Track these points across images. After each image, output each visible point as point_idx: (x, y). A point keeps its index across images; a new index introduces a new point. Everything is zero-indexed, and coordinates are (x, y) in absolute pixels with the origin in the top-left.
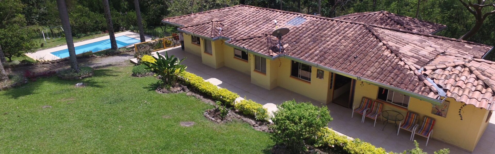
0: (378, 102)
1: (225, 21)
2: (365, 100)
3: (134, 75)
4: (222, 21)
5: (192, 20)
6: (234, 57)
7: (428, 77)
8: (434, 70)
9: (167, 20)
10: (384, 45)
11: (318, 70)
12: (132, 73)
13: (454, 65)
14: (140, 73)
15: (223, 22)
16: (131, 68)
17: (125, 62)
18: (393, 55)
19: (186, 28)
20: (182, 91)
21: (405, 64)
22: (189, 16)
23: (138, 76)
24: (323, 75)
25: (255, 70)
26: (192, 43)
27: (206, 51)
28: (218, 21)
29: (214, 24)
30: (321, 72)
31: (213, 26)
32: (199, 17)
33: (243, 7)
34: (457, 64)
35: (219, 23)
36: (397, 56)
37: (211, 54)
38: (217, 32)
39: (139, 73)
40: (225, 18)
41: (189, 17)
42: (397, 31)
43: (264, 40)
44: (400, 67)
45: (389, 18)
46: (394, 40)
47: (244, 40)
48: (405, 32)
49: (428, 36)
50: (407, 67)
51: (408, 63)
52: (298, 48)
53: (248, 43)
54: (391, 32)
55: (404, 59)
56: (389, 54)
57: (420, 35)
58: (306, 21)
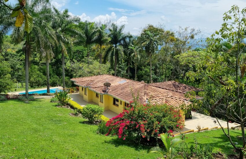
4: (94, 81)
9: (72, 79)
10: (145, 91)
14: (54, 101)
19: (77, 82)
20: (67, 108)
22: (82, 78)
23: (52, 102)
25: (100, 102)
26: (81, 90)
28: (92, 81)
29: (89, 81)
30: (121, 102)
32: (86, 79)
33: (107, 75)
37: (86, 95)
38: (88, 85)
40: (96, 79)
42: (160, 88)
43: (103, 88)
44: (142, 98)
45: (173, 84)
46: (152, 90)
47: (96, 88)
48: (163, 89)
49: (173, 91)
50: (144, 99)
51: (146, 97)
52: (114, 91)
53: (96, 89)
54: (156, 88)
55: (146, 96)
56: (143, 94)
57: (170, 90)
58: (126, 82)
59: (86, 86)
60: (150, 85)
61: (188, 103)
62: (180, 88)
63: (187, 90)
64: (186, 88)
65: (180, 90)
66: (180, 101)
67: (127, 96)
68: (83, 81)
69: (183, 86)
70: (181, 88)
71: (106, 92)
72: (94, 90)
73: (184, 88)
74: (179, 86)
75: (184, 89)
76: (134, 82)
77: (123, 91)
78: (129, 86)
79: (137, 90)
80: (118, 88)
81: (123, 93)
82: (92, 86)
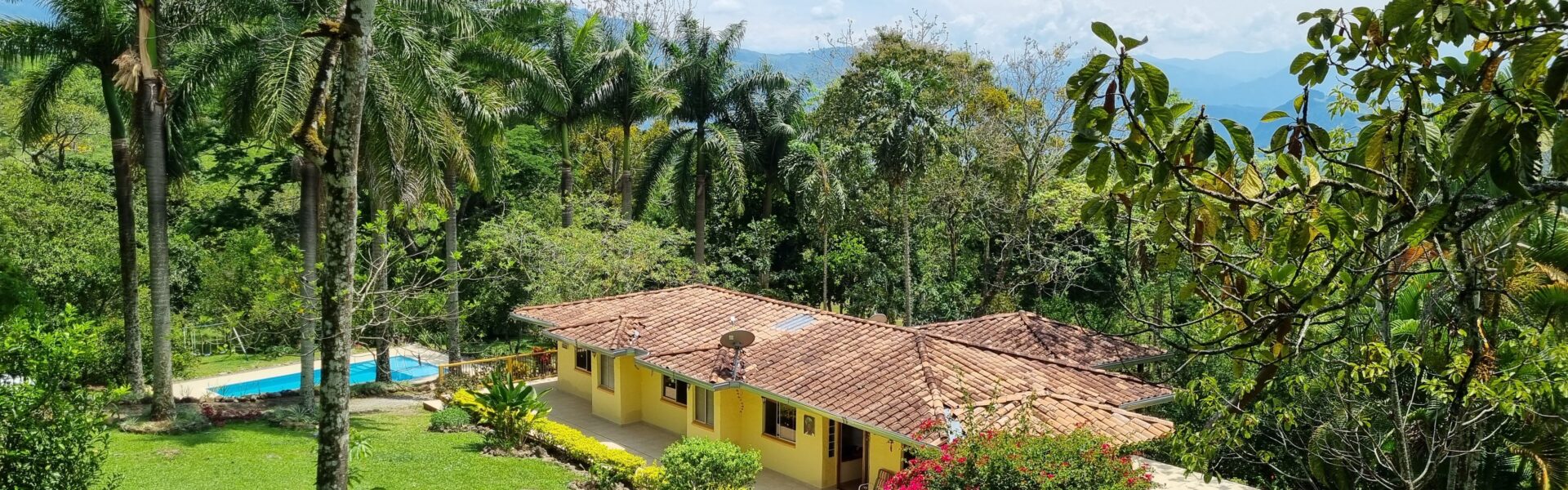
1: (650, 319)
3: (434, 428)
4: (644, 318)
5: (581, 313)
6: (662, 399)
7: (956, 419)
9: (524, 313)
10: (923, 369)
11: (806, 416)
12: (430, 424)
13: (1003, 400)
14: (449, 425)
15: (645, 320)
16: (426, 420)
17: (410, 408)
19: (563, 329)
20: (534, 457)
22: (575, 304)
23: (442, 432)
24: (815, 427)
25: (694, 422)
26: (576, 369)
27: (603, 384)
28: (635, 318)
29: (623, 323)
30: (810, 420)
31: (621, 328)
32: (596, 308)
33: (701, 290)
34: (1009, 400)
35: (636, 321)
36: (929, 387)
37: (613, 392)
38: (625, 340)
39: (446, 425)
40: (652, 311)
41: (573, 307)
42: (983, 349)
43: (711, 355)
44: (920, 403)
45: (1028, 327)
46: (955, 363)
47: (673, 355)
48: (999, 353)
49: (1047, 363)
50: (931, 404)
51: (938, 397)
52: (770, 371)
53: (680, 360)
54: (968, 349)
55: (936, 391)
56: (919, 383)
57: (1031, 359)
58: (815, 322)
59: (614, 347)
60: (939, 338)
61: (1129, 417)
62: (1066, 347)
63: (1099, 356)
64: (1089, 347)
65: (1066, 354)
66: (1096, 408)
67: (842, 395)
68: (586, 319)
69: (1077, 337)
70: (1071, 346)
71: (730, 376)
72: (671, 366)
73: (1082, 346)
74: (1060, 333)
75: (1081, 351)
76: (853, 323)
77: (818, 370)
78: (838, 345)
79: (885, 361)
80: (787, 355)
81: (821, 379)
82: (645, 347)
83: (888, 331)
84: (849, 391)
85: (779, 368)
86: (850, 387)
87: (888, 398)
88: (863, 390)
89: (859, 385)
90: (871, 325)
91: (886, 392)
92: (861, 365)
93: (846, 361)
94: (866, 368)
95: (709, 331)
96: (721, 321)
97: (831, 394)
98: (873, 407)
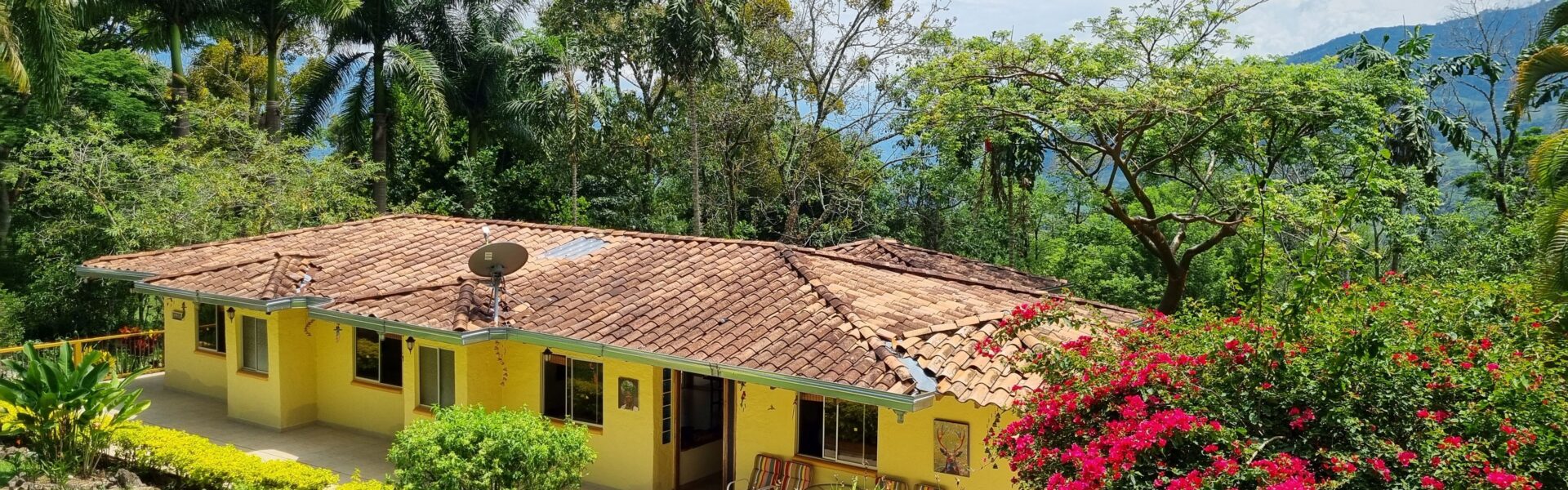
0: (799, 463)
2: (765, 464)
4: (318, 256)
5: (205, 258)
6: (355, 381)
7: (906, 355)
8: (924, 337)
9: (100, 265)
10: (814, 289)
13: (976, 320)
15: (321, 260)
18: (829, 310)
19: (172, 278)
21: (854, 327)
22: (194, 249)
24: (637, 396)
25: (418, 409)
26: (197, 350)
27: (246, 367)
28: (303, 257)
29: (282, 264)
31: (279, 269)
32: (233, 250)
33: (408, 220)
34: (985, 319)
35: (305, 261)
36: (838, 312)
37: (266, 376)
38: (289, 287)
41: (192, 253)
43: (449, 294)
44: (835, 335)
45: (894, 256)
46: (853, 283)
47: (378, 298)
50: (855, 333)
51: (861, 323)
52: (557, 311)
53: (393, 304)
55: (853, 316)
56: (820, 307)
58: (608, 246)
59: (269, 295)
60: (812, 254)
67: (696, 334)
68: (212, 264)
71: (488, 321)
72: (378, 313)
76: (670, 242)
77: (640, 302)
78: (659, 269)
79: (749, 284)
80: (577, 287)
81: (651, 315)
82: (325, 293)
83: (730, 248)
84: (705, 327)
85: (570, 305)
86: (702, 322)
87: (776, 333)
88: (729, 325)
89: (720, 317)
90: (700, 242)
91: (770, 324)
92: (709, 291)
93: (683, 288)
94: (720, 295)
95: (435, 267)
96: (452, 254)
97: (675, 334)
98: (757, 346)
